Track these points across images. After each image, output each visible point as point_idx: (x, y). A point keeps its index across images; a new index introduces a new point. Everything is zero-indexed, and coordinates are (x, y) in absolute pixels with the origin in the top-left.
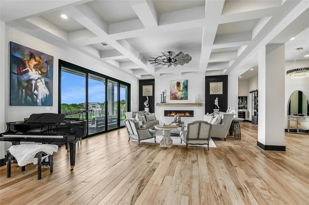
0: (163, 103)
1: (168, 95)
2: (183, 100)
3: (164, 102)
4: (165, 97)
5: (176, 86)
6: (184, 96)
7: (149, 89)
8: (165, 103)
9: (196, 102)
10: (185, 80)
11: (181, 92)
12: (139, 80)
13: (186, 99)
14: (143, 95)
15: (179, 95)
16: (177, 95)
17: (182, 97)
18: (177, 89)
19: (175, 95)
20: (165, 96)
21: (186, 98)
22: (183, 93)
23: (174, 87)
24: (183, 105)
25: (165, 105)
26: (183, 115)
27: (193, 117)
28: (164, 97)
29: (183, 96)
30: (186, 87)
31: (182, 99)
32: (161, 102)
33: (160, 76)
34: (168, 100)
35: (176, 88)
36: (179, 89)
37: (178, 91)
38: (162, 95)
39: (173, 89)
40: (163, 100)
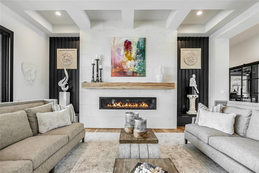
0: (97, 83)
1: (107, 65)
2: (136, 76)
3: (98, 81)
4: (101, 69)
5: (122, 48)
6: (140, 69)
7: (69, 55)
8: (101, 82)
9: (163, 81)
10: (140, 38)
11: (132, 61)
12: (51, 38)
13: (142, 75)
14: (58, 67)
15: (129, 67)
16: (125, 67)
17: (135, 71)
18: (126, 55)
19: (120, 66)
20: (100, 67)
21: (143, 73)
22: (137, 62)
23: (119, 50)
24: (138, 87)
25: (100, 86)
26: (136, 105)
27: (156, 109)
28: (99, 71)
29: (136, 69)
30: (142, 52)
31: (135, 74)
32: (93, 81)
33: (91, 28)
34: (107, 76)
35: (123, 52)
36: (129, 55)
37: (127, 59)
38: (95, 66)
39: (117, 54)
40: (98, 76)
